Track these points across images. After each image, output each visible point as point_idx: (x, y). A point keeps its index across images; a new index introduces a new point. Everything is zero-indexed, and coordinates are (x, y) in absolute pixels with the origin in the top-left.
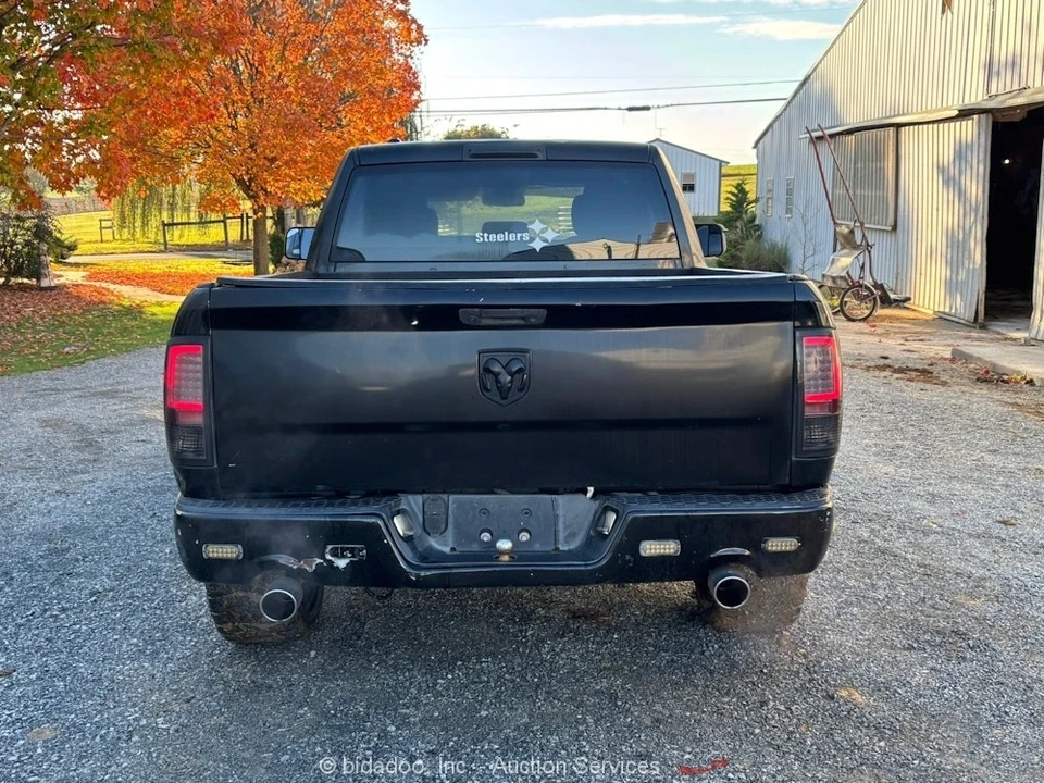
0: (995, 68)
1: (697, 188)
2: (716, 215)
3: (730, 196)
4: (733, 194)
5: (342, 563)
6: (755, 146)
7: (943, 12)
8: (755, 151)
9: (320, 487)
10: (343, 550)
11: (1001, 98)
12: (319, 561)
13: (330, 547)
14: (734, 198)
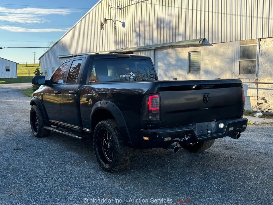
0: (118, 43)
1: (10, 70)
2: (16, 77)
3: (35, 72)
4: (36, 71)
5: (187, 139)
6: (40, 59)
7: (101, 30)
8: (39, 60)
9: (177, 124)
10: (188, 136)
11: (120, 50)
12: (184, 139)
13: (186, 135)
14: (36, 72)
